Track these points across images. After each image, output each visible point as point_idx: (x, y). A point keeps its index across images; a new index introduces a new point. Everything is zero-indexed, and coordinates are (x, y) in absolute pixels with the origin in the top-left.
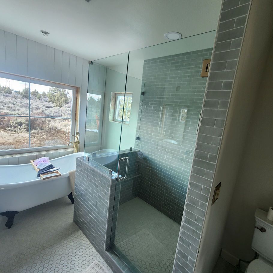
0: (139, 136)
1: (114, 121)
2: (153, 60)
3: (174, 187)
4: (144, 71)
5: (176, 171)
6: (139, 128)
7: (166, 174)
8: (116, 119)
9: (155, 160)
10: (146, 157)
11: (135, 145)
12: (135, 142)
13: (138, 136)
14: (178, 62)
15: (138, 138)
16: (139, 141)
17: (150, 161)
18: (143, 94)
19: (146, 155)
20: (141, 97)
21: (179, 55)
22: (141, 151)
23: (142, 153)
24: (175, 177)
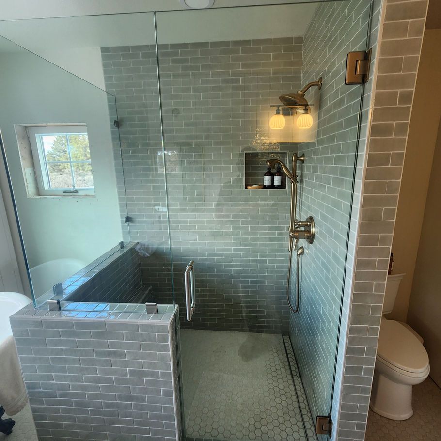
0: (130, 215)
1: (39, 195)
2: (125, 49)
3: (224, 281)
4: (105, 72)
5: (221, 255)
6: (125, 199)
7: (205, 265)
8: (46, 189)
9: (179, 249)
10: (157, 249)
11: (123, 234)
12: (122, 229)
13: (126, 216)
14: (187, 61)
15: (128, 219)
16: (131, 224)
17: (165, 254)
18: (118, 124)
19: (156, 246)
20: (113, 133)
21: (184, 45)
22: (142, 243)
23: (146, 244)
24: (221, 266)
